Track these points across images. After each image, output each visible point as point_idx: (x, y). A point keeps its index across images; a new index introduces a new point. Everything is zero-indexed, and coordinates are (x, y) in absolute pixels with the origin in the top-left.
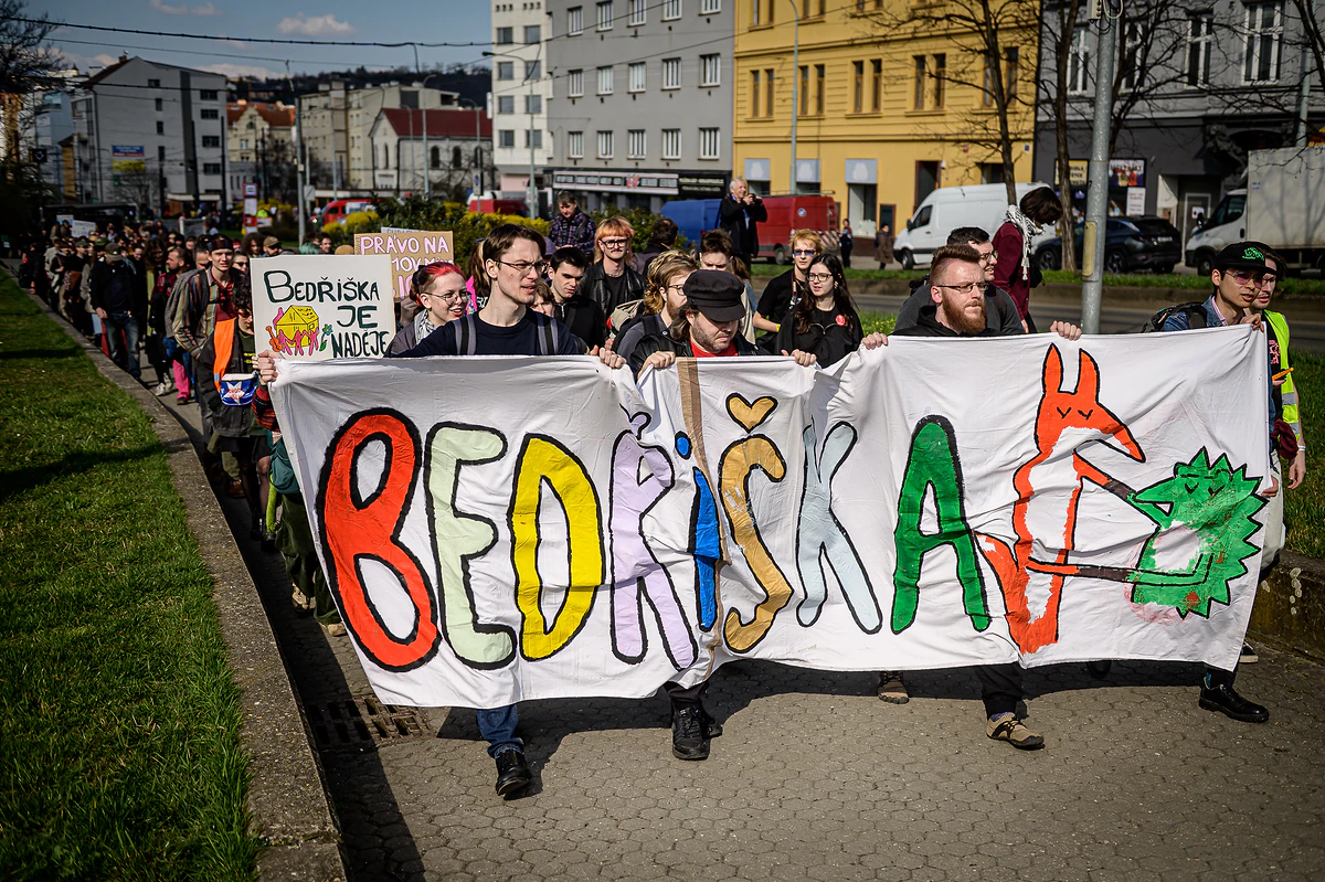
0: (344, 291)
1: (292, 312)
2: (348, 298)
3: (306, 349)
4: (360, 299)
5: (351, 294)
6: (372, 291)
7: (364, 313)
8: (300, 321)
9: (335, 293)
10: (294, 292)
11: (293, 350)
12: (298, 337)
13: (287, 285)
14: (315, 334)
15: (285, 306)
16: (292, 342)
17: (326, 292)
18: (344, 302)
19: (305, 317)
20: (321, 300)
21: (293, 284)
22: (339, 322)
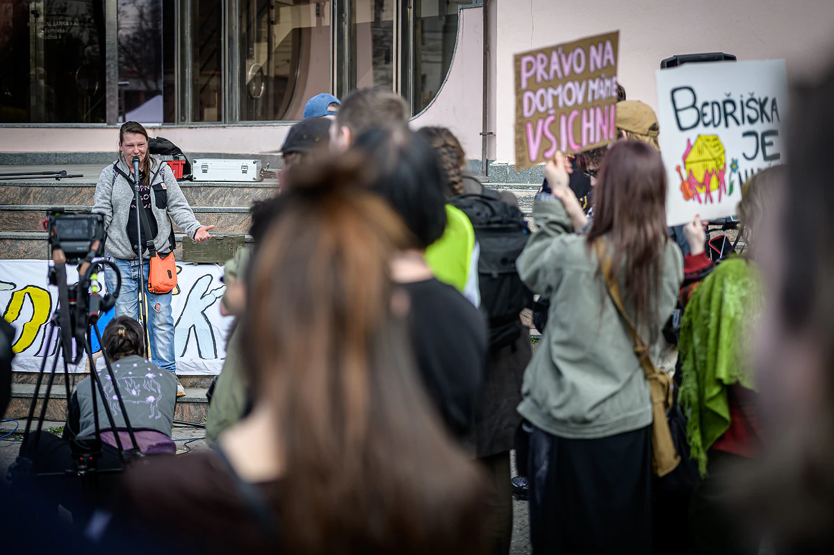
0: (747, 111)
1: (700, 142)
2: (752, 121)
3: (715, 194)
4: (762, 121)
5: (753, 115)
6: (772, 110)
7: (767, 140)
8: (706, 155)
9: (738, 114)
10: (701, 115)
11: (703, 196)
12: (708, 176)
13: (694, 106)
14: (723, 172)
15: (692, 135)
16: (701, 185)
17: (731, 114)
18: (747, 127)
19: (713, 150)
20: (727, 125)
21: (699, 105)
22: (744, 155)
